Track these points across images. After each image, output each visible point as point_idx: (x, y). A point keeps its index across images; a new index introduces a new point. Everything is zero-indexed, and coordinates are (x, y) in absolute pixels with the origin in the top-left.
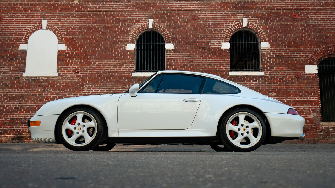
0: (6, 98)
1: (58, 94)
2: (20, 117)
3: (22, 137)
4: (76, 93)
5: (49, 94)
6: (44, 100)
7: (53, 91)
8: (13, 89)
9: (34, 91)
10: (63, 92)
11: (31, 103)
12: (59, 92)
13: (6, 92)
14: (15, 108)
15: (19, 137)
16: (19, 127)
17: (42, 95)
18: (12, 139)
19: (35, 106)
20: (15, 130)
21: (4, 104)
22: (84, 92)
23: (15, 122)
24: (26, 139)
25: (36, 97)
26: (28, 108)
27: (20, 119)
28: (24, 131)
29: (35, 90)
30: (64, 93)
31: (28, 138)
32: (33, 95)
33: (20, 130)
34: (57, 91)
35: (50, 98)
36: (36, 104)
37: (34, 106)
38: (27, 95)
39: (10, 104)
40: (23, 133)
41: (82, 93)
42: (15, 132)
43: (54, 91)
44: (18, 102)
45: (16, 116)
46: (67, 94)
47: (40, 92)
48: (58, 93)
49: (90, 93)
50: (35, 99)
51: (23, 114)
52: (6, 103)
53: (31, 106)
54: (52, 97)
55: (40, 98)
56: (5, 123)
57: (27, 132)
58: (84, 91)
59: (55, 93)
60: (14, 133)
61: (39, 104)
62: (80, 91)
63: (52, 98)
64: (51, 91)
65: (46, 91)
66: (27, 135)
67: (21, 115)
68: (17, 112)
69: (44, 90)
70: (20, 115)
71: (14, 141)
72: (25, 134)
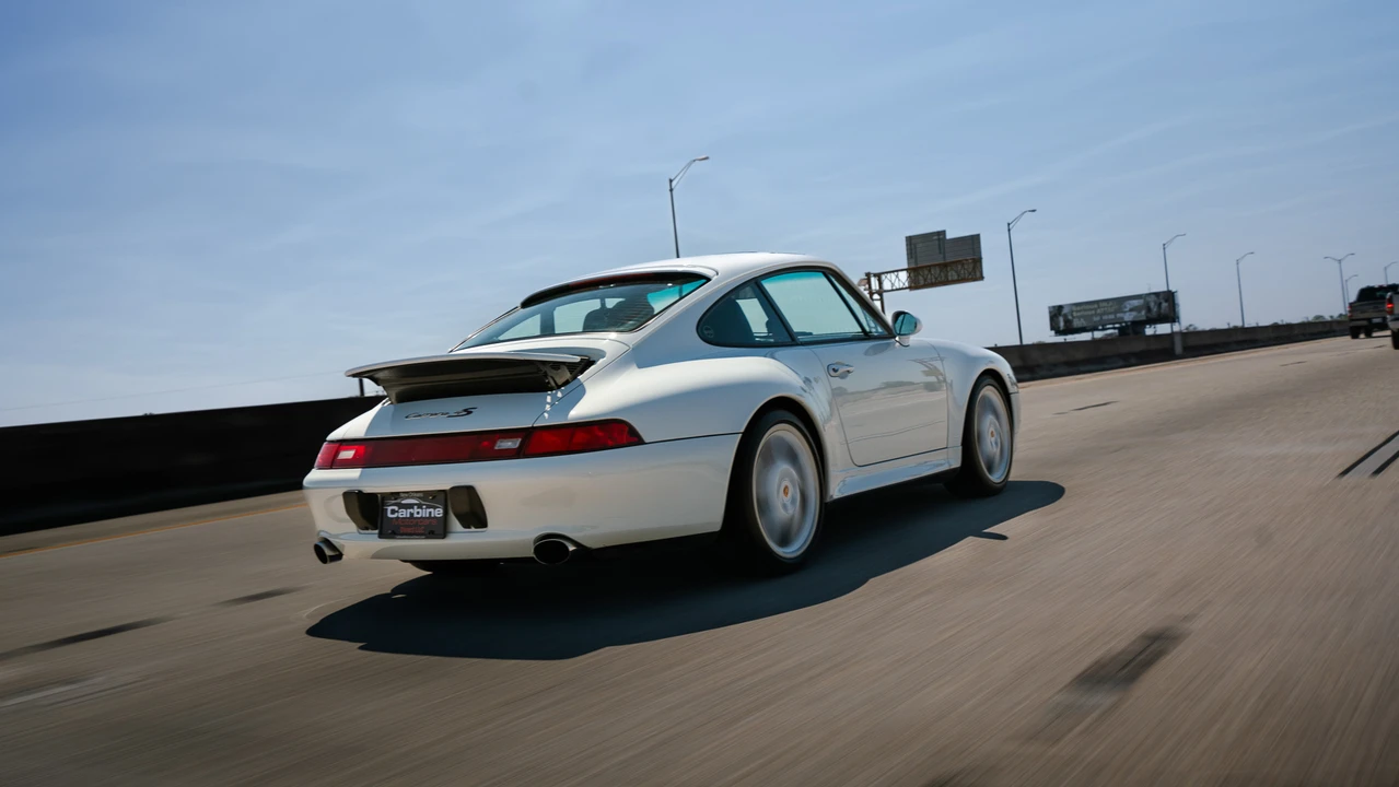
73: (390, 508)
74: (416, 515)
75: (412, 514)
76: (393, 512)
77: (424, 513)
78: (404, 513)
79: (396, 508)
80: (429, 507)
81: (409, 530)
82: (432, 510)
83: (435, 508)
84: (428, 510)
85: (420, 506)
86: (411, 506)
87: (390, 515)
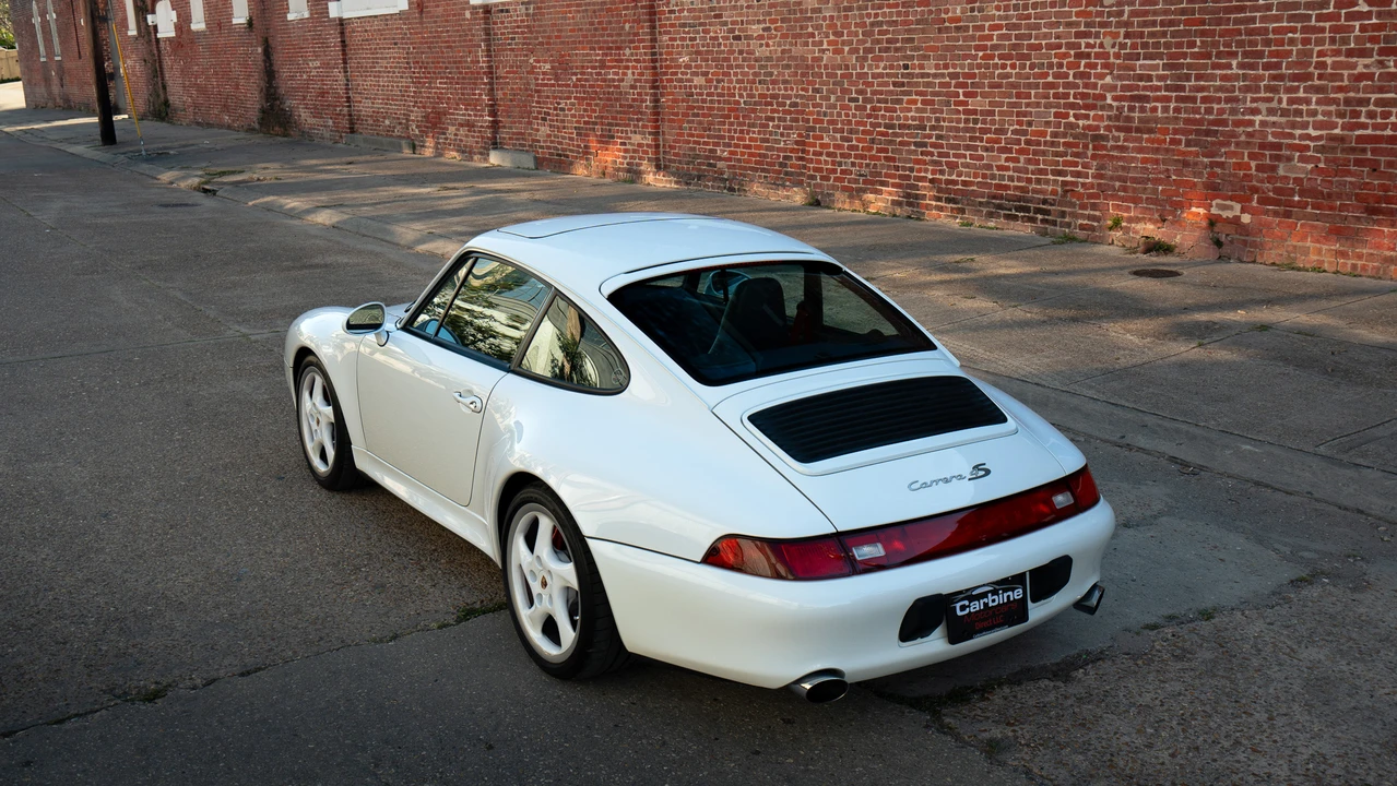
0: (868, 45)
1: (1016, 27)
2: (910, 122)
3: (917, 197)
4: (1074, 19)
5: (987, 24)
6: (973, 52)
7: (997, 13)
8: (885, 10)
9: (943, 16)
10: (1028, 17)
11: (937, 66)
12: (1020, 17)
13: (868, 21)
14: (895, 84)
15: (908, 196)
16: (910, 161)
17: (965, 31)
18: (894, 203)
19: (948, 79)
20: (897, 168)
21: (866, 70)
22: (1100, 14)
23: (898, 140)
24: (928, 207)
25: (948, 39)
26: (928, 85)
27: (909, 127)
28: (923, 174)
29: (947, 12)
30: (1033, 21)
31: (934, 203)
32: (940, 30)
33: (911, 170)
34: (1012, 12)
35: (989, 43)
36: (951, 70)
37: (943, 75)
38: (923, 31)
39: (880, 70)
40: (920, 184)
41: (1096, 17)
42: (901, 177)
43: (1002, 13)
44: (901, 63)
45: (898, 118)
46: (1043, 21)
47: (958, 20)
48: (1014, 21)
49: (1125, 17)
50: (947, 48)
51: (918, 110)
52: (870, 67)
53: (935, 76)
54: (995, 37)
55: (961, 43)
56: (873, 141)
57: (931, 181)
58: (1102, 6)
59: (1004, 22)
60: (897, 181)
61: (958, 70)
62: (1089, 9)
63: (995, 42)
64: (994, 12)
65: (976, 13)
66: (931, 189)
67: (912, 114)
68: (899, 101)
69: (972, 10)
70: (909, 115)
71: (898, 211)
72: (925, 187)
73: (958, 605)
74: (991, 604)
75: (986, 605)
76: (963, 608)
77: (1001, 598)
78: (976, 606)
79: (966, 603)
80: (1005, 591)
81: (986, 624)
82: (1010, 593)
83: (1013, 590)
84: (1005, 595)
85: (995, 592)
86: (984, 595)
87: (959, 613)
